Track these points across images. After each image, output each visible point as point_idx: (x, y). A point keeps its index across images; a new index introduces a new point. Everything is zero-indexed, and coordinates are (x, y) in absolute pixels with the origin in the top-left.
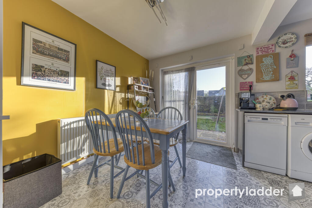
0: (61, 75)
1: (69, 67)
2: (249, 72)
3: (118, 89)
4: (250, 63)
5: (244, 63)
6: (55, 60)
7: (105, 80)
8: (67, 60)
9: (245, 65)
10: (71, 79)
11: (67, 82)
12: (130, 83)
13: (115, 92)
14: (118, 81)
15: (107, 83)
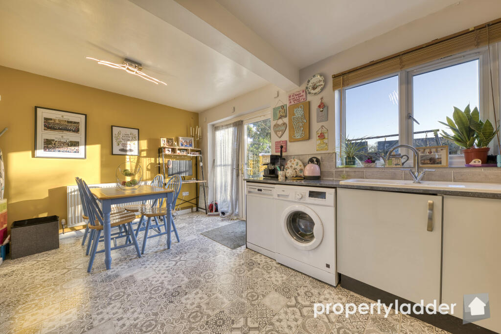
0: (71, 145)
1: (79, 137)
2: (283, 128)
3: (144, 154)
4: (283, 116)
5: (278, 116)
6: (65, 132)
7: (125, 145)
8: (77, 131)
9: (280, 118)
10: (82, 148)
11: (77, 152)
12: (162, 145)
13: (139, 156)
14: (144, 144)
15: (128, 148)
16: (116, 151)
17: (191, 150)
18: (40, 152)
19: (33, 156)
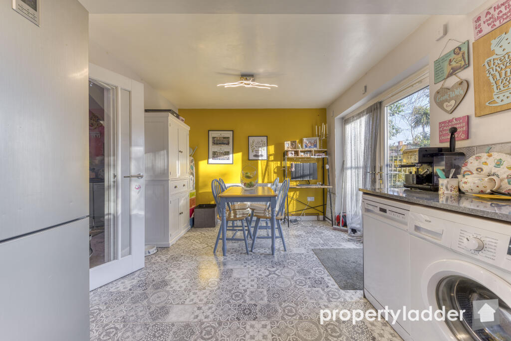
0: (225, 155)
1: (228, 148)
3: (272, 158)
6: (222, 145)
7: (257, 151)
8: (228, 144)
9: (450, 75)
10: (231, 156)
11: (228, 159)
12: (286, 149)
13: (268, 160)
14: (272, 149)
15: (260, 153)
16: (251, 157)
17: (315, 151)
18: (211, 161)
19: (208, 163)
